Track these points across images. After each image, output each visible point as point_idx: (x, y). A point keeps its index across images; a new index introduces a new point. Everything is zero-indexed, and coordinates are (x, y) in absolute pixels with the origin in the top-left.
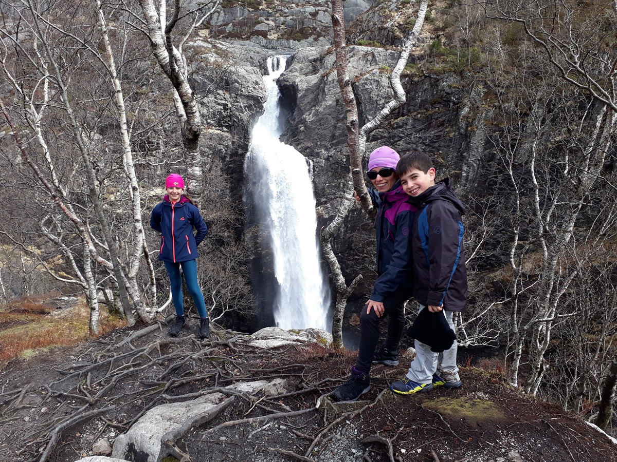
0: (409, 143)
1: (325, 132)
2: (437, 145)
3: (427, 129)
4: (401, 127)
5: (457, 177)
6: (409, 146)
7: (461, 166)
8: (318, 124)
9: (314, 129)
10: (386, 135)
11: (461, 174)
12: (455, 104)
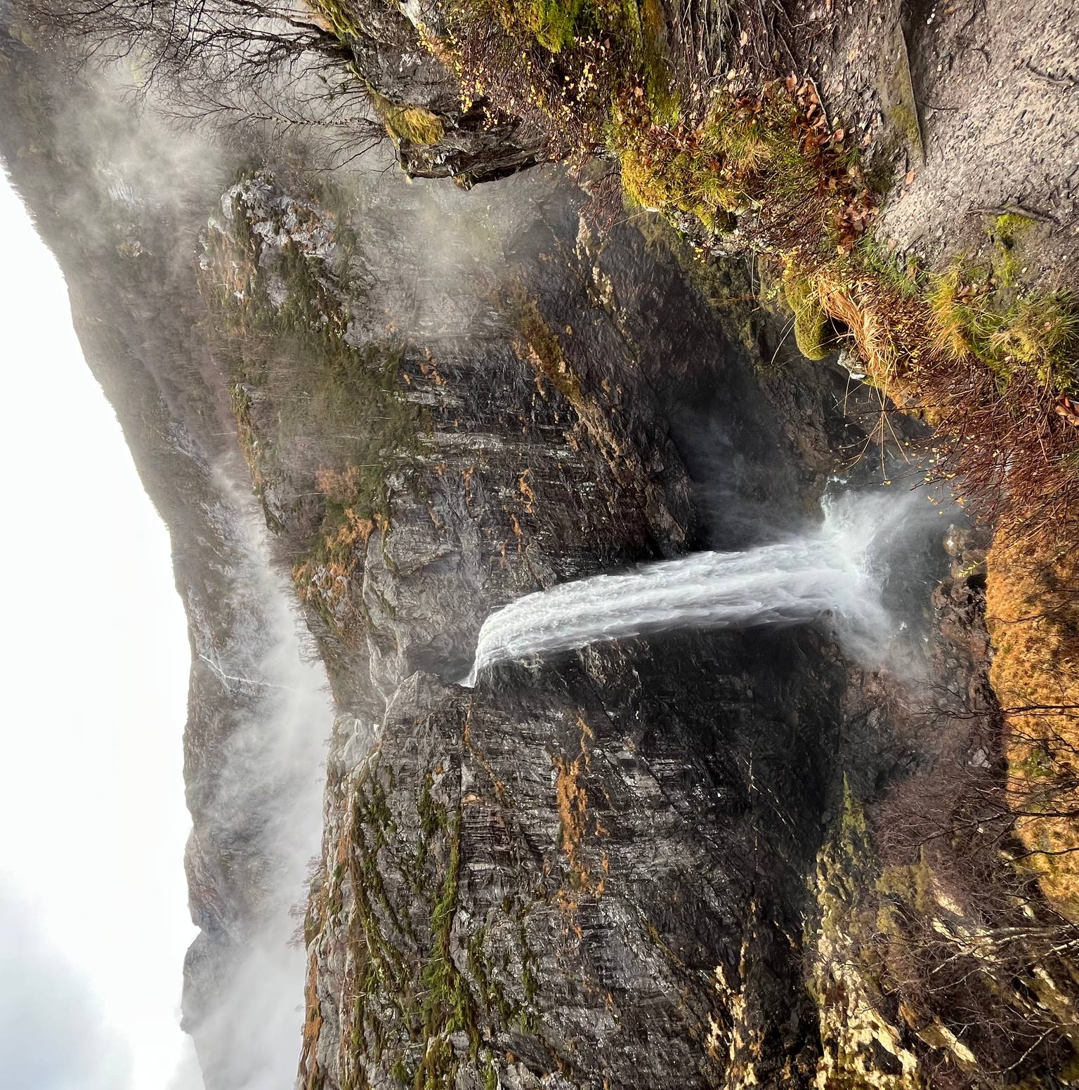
0: (458, 505)
1: (456, 597)
2: (457, 478)
3: (442, 492)
4: (442, 516)
5: (486, 452)
6: (461, 503)
7: (475, 450)
8: (448, 609)
9: (454, 612)
10: (452, 529)
11: (483, 449)
12: (415, 471)
